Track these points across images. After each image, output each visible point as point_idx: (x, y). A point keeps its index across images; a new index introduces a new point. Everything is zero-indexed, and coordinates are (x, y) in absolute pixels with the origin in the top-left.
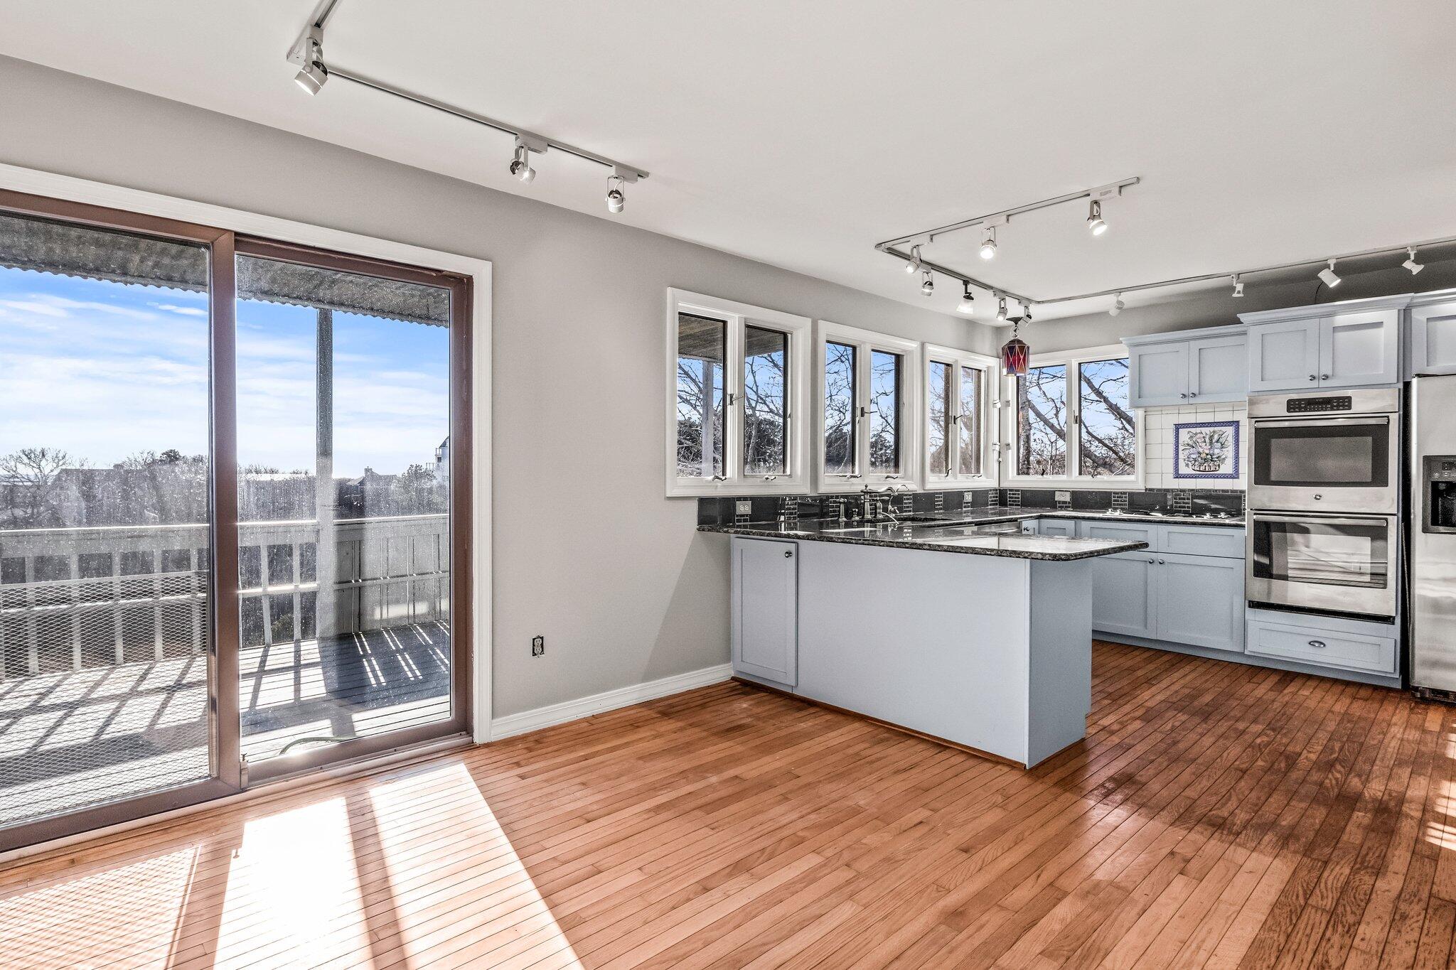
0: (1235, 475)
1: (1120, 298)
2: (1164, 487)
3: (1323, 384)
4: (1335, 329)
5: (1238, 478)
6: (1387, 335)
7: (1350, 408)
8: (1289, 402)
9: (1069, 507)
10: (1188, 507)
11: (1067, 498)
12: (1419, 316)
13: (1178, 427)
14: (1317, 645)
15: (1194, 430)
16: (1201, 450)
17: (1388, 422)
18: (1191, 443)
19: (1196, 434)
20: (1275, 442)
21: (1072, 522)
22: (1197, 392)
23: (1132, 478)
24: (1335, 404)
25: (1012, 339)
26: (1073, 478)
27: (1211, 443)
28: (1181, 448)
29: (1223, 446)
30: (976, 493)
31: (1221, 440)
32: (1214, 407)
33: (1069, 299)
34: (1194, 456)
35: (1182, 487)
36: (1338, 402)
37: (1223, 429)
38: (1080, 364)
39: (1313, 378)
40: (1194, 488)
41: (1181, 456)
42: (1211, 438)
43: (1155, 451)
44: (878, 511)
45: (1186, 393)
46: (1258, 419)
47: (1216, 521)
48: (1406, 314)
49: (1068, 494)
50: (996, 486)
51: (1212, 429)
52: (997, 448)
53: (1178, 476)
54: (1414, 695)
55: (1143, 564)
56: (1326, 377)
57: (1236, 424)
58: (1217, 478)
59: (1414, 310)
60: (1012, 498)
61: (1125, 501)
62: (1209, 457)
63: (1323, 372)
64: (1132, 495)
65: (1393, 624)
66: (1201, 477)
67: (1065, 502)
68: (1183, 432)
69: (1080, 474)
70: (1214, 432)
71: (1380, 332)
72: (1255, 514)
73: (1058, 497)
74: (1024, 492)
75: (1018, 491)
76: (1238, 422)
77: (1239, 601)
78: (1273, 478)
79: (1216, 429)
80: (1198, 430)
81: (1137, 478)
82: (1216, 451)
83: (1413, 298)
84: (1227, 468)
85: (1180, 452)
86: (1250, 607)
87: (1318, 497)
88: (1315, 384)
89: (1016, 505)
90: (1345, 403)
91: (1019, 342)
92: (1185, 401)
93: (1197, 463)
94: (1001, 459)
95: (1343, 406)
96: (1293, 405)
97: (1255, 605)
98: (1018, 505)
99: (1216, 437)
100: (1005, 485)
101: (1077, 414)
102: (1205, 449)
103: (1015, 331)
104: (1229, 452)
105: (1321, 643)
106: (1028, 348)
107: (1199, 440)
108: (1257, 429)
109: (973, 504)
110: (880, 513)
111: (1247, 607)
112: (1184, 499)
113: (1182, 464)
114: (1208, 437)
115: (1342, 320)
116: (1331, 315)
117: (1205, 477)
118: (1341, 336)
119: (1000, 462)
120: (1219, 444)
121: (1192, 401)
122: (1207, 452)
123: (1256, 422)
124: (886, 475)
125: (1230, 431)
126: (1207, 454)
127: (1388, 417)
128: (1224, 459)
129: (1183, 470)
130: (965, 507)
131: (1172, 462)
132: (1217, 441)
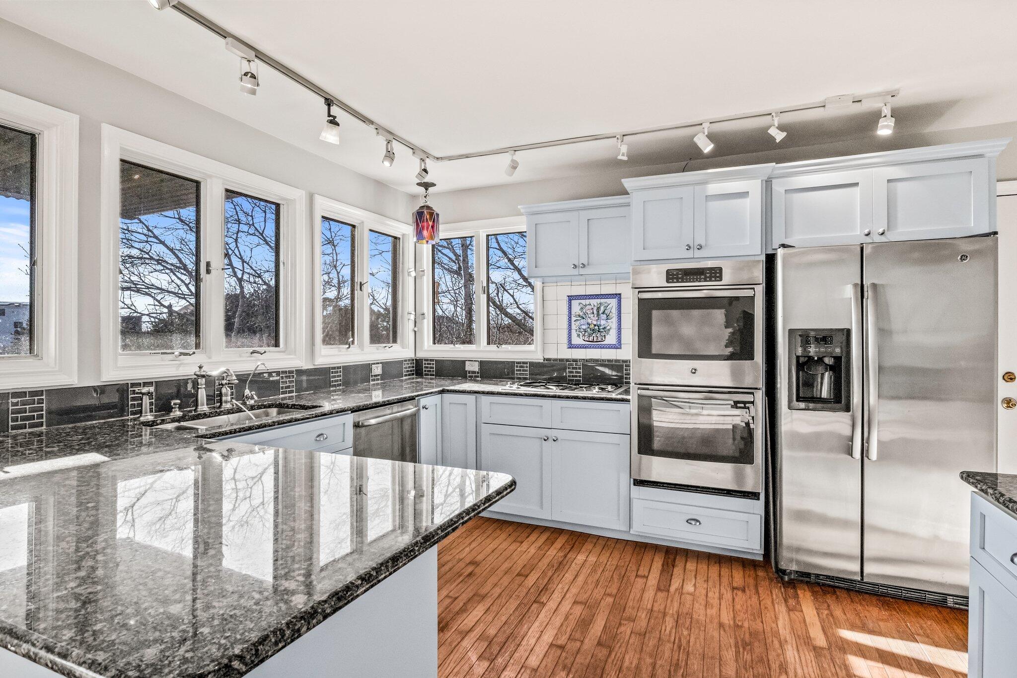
0: (618, 346)
1: (515, 158)
2: (560, 357)
3: (698, 254)
4: (709, 198)
5: (620, 348)
6: (752, 205)
7: (721, 280)
8: (668, 272)
9: (478, 377)
10: (580, 377)
11: (476, 367)
12: (778, 187)
13: (571, 298)
14: (693, 522)
15: (583, 302)
16: (590, 321)
17: (754, 295)
18: (581, 314)
19: (586, 305)
20: (655, 313)
21: (472, 398)
22: (586, 263)
23: (531, 348)
24: (708, 275)
25: (423, 205)
26: (481, 348)
27: (598, 315)
28: (573, 319)
29: (608, 318)
30: (386, 365)
31: (606, 312)
32: (601, 278)
33: (467, 156)
34: (584, 327)
35: (575, 357)
36: (711, 273)
37: (608, 301)
38: (488, 236)
39: (689, 248)
40: (584, 358)
41: (574, 327)
42: (598, 309)
43: (551, 322)
44: (224, 398)
45: (576, 264)
46: (641, 290)
47: (604, 395)
48: (768, 184)
49: (477, 364)
50: (412, 356)
51: (599, 301)
52: (412, 317)
53: (571, 346)
54: (782, 579)
55: (538, 440)
56: (700, 247)
57: (618, 296)
58: (603, 348)
59: (774, 181)
60: (427, 367)
61: (526, 371)
62: (597, 327)
63: (697, 242)
64: (532, 364)
65: (758, 499)
66: (590, 348)
67: (474, 372)
68: (575, 303)
69: (489, 343)
70: (600, 304)
71: (747, 201)
72: (639, 389)
73: (469, 367)
74: (438, 362)
75: (433, 360)
76: (620, 294)
77: (625, 480)
78: (654, 351)
79: (603, 301)
80: (588, 302)
81: (536, 347)
82: (603, 322)
83: (774, 169)
84: (611, 339)
85: (573, 323)
86: (634, 485)
87: (694, 372)
88: (689, 254)
89: (431, 375)
90: (715, 274)
91: (428, 207)
92: (576, 272)
93: (586, 334)
94: (416, 329)
95: (716, 277)
96: (672, 276)
97: (639, 483)
98: (433, 375)
99: (602, 309)
100: (421, 355)
101: (485, 284)
102: (593, 320)
103: (425, 197)
104: (613, 324)
105: (697, 521)
106: (438, 215)
107: (588, 312)
108: (640, 300)
109: (384, 376)
110: (226, 402)
111: (632, 485)
112: (576, 368)
113: (574, 334)
114: (595, 308)
115: (714, 188)
116: (705, 183)
117: (593, 348)
118: (714, 205)
119: (415, 332)
120: (605, 316)
121: (582, 271)
122: (595, 323)
123: (639, 292)
124: (251, 350)
125: (613, 302)
126: (595, 325)
127: (753, 289)
128: (609, 330)
129: (576, 340)
130: (374, 380)
131: (566, 332)
132: (603, 313)
